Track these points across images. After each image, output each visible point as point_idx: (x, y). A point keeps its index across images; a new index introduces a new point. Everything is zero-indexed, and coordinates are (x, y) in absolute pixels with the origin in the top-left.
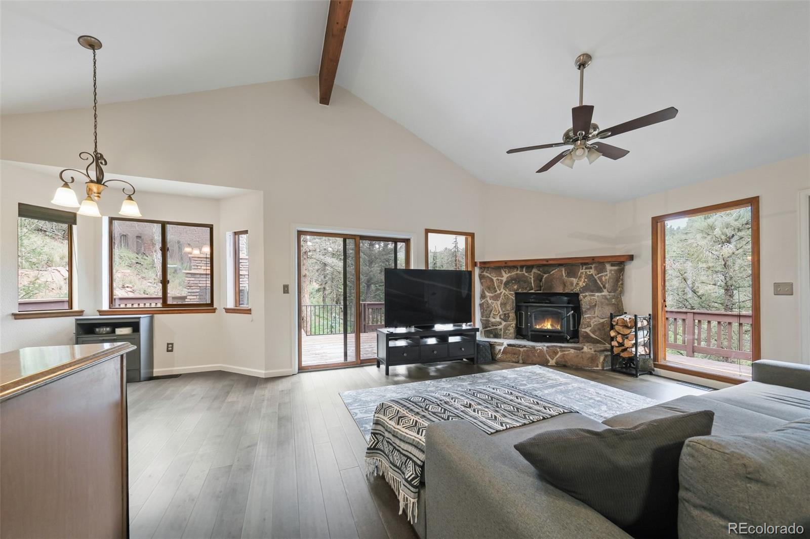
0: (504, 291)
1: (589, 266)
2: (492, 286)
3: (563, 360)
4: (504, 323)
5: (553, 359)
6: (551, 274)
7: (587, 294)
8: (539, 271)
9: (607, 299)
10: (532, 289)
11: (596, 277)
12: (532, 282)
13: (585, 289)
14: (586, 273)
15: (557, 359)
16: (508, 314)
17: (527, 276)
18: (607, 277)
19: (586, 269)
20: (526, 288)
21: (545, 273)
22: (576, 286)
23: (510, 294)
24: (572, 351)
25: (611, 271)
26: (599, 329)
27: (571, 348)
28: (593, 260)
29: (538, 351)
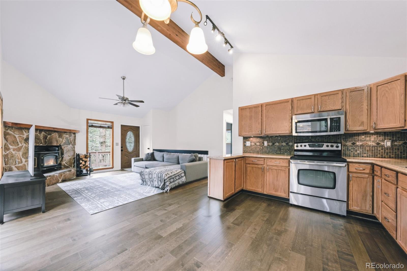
0: (25, 145)
1: (67, 133)
2: (15, 141)
3: (65, 178)
5: (60, 179)
6: (52, 136)
7: (65, 146)
8: (46, 133)
9: (72, 148)
10: (41, 144)
11: (68, 138)
12: (42, 139)
13: (65, 144)
14: (66, 136)
15: (62, 178)
17: (39, 136)
18: (72, 139)
19: (66, 134)
20: (39, 143)
21: (49, 135)
22: (61, 142)
24: (68, 172)
25: (73, 136)
26: (69, 161)
28: (70, 131)
29: (55, 177)
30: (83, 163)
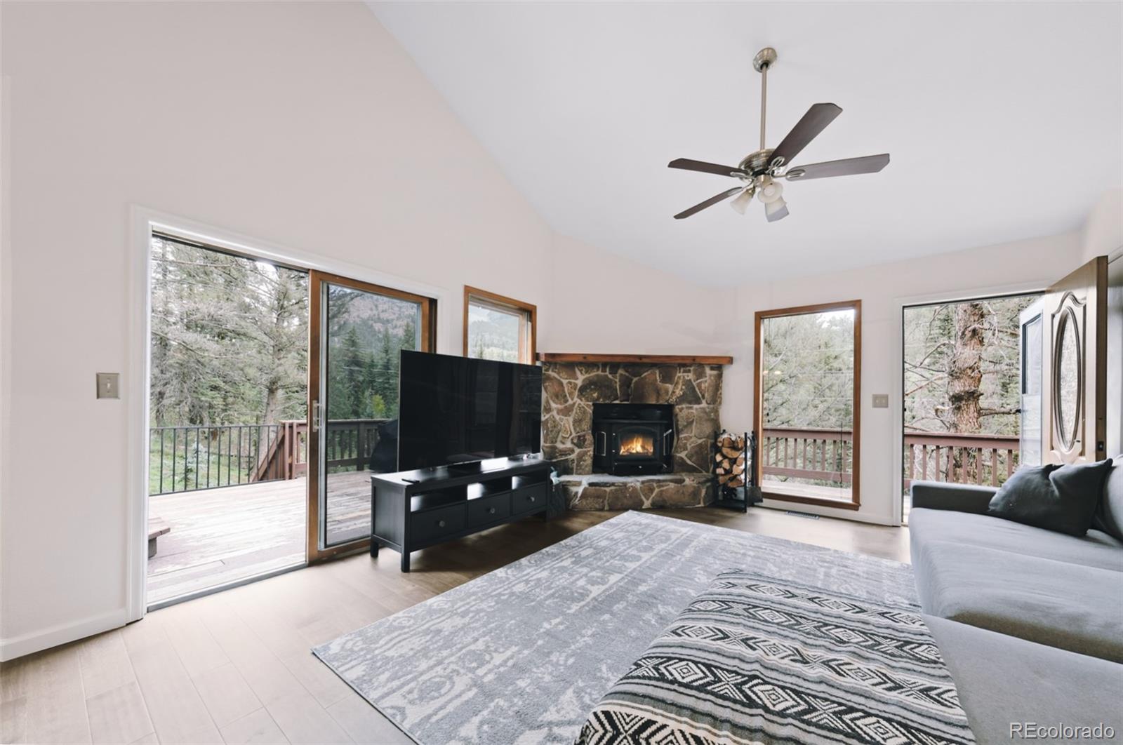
0: (579, 401)
1: (688, 368)
2: (561, 392)
3: (661, 499)
4: (577, 450)
5: (648, 499)
6: (642, 378)
7: (684, 406)
8: (627, 371)
9: (705, 412)
10: (616, 399)
11: (694, 384)
12: (618, 387)
13: (682, 399)
14: (684, 377)
15: (653, 498)
16: (584, 436)
17: (611, 380)
18: (707, 384)
19: (684, 372)
20: (609, 397)
21: (635, 376)
22: (671, 394)
23: (587, 405)
24: (672, 485)
25: (711, 376)
26: (696, 452)
27: (671, 481)
28: (694, 360)
29: (630, 490)
30: (726, 465)
